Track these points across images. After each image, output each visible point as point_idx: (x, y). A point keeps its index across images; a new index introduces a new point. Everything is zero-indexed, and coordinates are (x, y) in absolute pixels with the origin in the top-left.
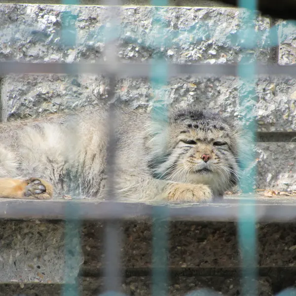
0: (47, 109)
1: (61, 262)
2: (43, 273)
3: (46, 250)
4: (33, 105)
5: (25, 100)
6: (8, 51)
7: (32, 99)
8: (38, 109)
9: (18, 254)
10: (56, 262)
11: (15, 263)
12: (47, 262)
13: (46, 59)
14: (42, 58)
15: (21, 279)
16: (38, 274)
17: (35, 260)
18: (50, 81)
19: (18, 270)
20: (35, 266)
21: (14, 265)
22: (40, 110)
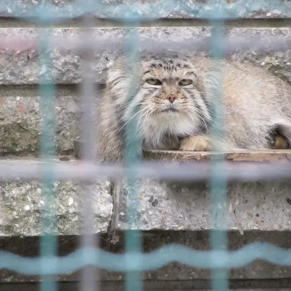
0: (270, 62)
1: (280, 210)
2: (262, 221)
3: (265, 199)
4: (256, 59)
5: (248, 54)
6: (231, 7)
7: (254, 53)
8: (261, 63)
9: (237, 203)
10: (275, 210)
11: (234, 212)
12: (266, 211)
13: (269, 14)
14: (265, 13)
15: (240, 227)
16: (257, 223)
17: (255, 208)
18: (273, 35)
19: (238, 218)
20: (255, 214)
21: (233, 214)
22: (263, 64)
